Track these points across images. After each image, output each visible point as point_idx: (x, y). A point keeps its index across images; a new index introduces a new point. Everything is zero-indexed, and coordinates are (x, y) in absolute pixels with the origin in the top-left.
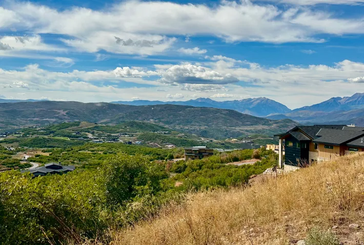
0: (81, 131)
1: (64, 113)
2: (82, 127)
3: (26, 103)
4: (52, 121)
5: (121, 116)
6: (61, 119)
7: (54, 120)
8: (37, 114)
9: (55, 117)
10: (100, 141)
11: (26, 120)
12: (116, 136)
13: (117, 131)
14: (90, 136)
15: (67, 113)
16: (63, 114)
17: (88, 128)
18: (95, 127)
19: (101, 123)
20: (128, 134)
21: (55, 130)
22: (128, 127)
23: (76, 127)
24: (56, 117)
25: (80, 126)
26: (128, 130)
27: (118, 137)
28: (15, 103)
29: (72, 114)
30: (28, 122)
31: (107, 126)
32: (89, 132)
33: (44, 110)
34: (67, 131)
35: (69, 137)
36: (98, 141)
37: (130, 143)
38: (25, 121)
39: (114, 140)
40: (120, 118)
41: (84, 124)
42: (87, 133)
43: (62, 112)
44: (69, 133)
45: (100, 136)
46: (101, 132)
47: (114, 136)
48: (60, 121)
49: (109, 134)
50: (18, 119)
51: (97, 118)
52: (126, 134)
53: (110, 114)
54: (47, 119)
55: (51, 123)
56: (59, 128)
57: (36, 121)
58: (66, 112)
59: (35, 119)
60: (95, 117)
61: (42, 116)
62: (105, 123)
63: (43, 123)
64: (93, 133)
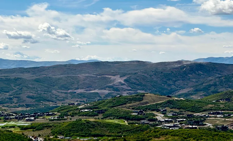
0: (146, 109)
1: (122, 80)
2: (147, 103)
3: (65, 65)
4: (103, 94)
5: (211, 83)
6: (117, 90)
7: (106, 92)
8: (80, 83)
9: (107, 87)
10: (174, 126)
11: (66, 93)
12: (201, 117)
13: (204, 108)
14: (160, 117)
15: (125, 81)
16: (120, 83)
17: (157, 105)
18: (169, 102)
19: (179, 96)
20: (222, 114)
21: (106, 108)
22: (221, 102)
23: (138, 103)
24: (110, 87)
25: (144, 101)
26: (222, 106)
27: (204, 118)
28: (49, 68)
29: (134, 81)
30: (69, 95)
31: (187, 101)
32: (158, 111)
33: (91, 77)
34: (123, 109)
35: (127, 119)
36: (172, 125)
37: (224, 129)
38: (64, 95)
39: (197, 123)
40: (210, 86)
41: (150, 98)
42: (155, 113)
43: (119, 80)
44: (127, 113)
45: (175, 117)
46: (177, 111)
47: (197, 117)
48: (115, 93)
49: (190, 113)
50: (54, 92)
51: (173, 87)
52: (219, 113)
53: (194, 80)
54: (96, 91)
55: (103, 96)
56: (111, 105)
57: (81, 94)
58: (125, 78)
59: (79, 91)
60: (169, 85)
61: (89, 87)
62: (186, 95)
63: (90, 97)
64: (164, 113)
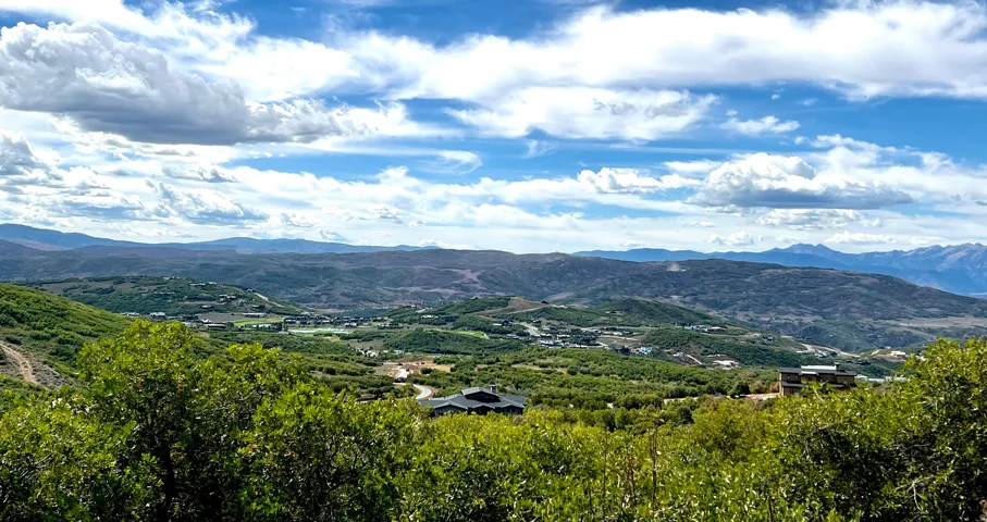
0: (513, 318)
1: (474, 277)
2: (513, 310)
3: (394, 253)
4: (447, 294)
5: (601, 286)
6: (466, 290)
7: (452, 292)
8: (416, 277)
9: (453, 285)
10: (555, 345)
11: (395, 291)
12: (592, 333)
13: (594, 321)
14: (532, 330)
15: (479, 277)
16: (471, 280)
17: (527, 313)
18: (544, 310)
19: (555, 302)
20: (620, 330)
21: (456, 314)
22: (618, 313)
23: (500, 309)
24: (457, 286)
25: (509, 307)
26: (619, 320)
27: (596, 336)
29: (490, 278)
30: (400, 294)
31: (570, 309)
32: (529, 322)
33: (432, 270)
34: (481, 317)
35: (488, 331)
36: (551, 342)
37: (625, 351)
38: (391, 294)
39: (587, 342)
40: (598, 291)
41: (519, 303)
42: (524, 324)
43: (470, 275)
44: (488, 322)
45: (554, 331)
46: (556, 323)
47: (586, 333)
48: (465, 294)
49: (575, 327)
50: (379, 289)
51: (546, 289)
52: (615, 330)
53: (575, 282)
54: (437, 290)
55: (446, 298)
56: (464, 310)
57: (416, 293)
58: (478, 274)
59: (413, 289)
60: (540, 287)
61: (427, 284)
62: (565, 302)
63: (429, 297)
64: (538, 325)
